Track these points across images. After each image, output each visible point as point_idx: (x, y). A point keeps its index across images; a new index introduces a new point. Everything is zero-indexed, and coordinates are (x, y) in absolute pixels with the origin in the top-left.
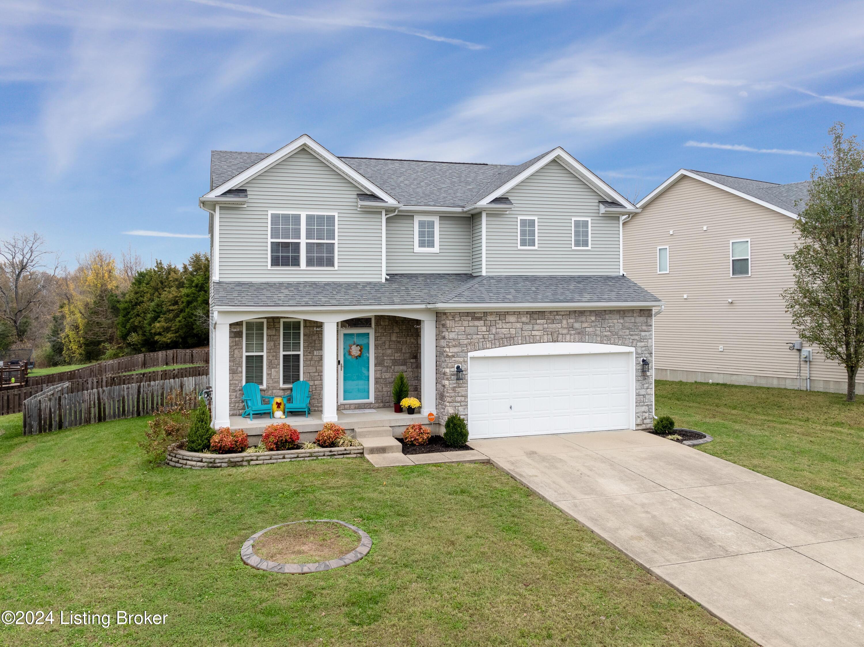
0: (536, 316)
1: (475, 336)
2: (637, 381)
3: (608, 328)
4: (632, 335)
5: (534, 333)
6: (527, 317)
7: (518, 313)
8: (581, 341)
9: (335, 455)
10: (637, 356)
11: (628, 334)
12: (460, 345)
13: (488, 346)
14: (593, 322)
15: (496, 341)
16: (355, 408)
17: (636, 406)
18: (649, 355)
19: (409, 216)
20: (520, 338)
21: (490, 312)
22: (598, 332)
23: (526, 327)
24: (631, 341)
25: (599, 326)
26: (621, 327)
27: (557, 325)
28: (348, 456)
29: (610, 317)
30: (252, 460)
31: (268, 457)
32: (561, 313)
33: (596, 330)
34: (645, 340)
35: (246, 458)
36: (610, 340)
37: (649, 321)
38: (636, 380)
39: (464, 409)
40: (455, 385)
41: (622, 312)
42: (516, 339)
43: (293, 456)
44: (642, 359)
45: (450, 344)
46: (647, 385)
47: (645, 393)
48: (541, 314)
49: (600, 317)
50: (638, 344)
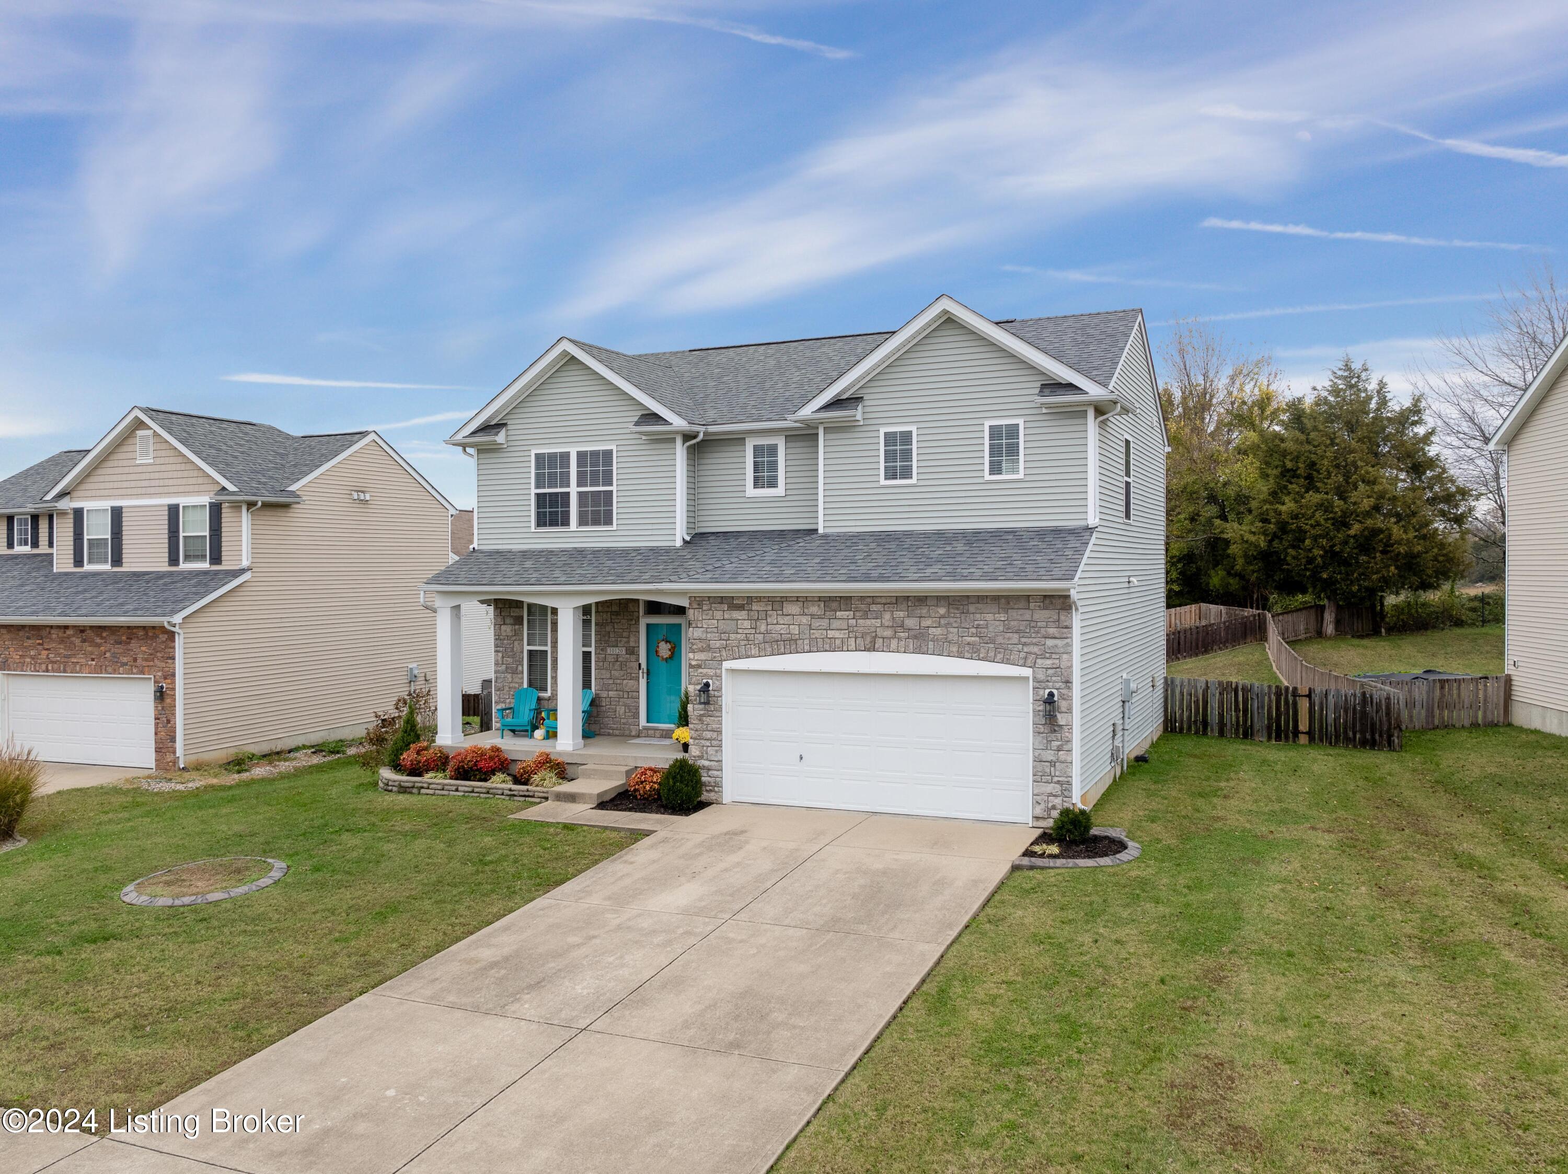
0: (834, 605)
1: (733, 636)
2: (1037, 733)
3: (974, 630)
4: (1025, 644)
5: (831, 634)
6: (819, 606)
7: (803, 600)
8: (918, 650)
9: (514, 795)
10: (1037, 685)
11: (1016, 641)
12: (709, 648)
13: (753, 652)
14: (942, 617)
15: (767, 645)
16: (662, 736)
17: (1034, 781)
18: (1063, 686)
19: (737, 440)
20: (806, 642)
21: (756, 597)
22: (953, 637)
23: (816, 623)
24: (1022, 655)
25: (955, 625)
26: (1001, 628)
27: (873, 621)
28: (530, 799)
29: (977, 609)
30: (422, 788)
31: (440, 787)
32: (879, 600)
33: (948, 632)
34: (1054, 656)
35: (417, 785)
36: (978, 651)
37: (1062, 618)
38: (1034, 732)
39: (717, 751)
40: (702, 712)
41: (1003, 600)
42: (800, 642)
43: (466, 789)
44: (1047, 691)
45: (695, 647)
46: (1059, 743)
47: (1054, 759)
48: (844, 601)
49: (958, 609)
50: (1039, 661)
